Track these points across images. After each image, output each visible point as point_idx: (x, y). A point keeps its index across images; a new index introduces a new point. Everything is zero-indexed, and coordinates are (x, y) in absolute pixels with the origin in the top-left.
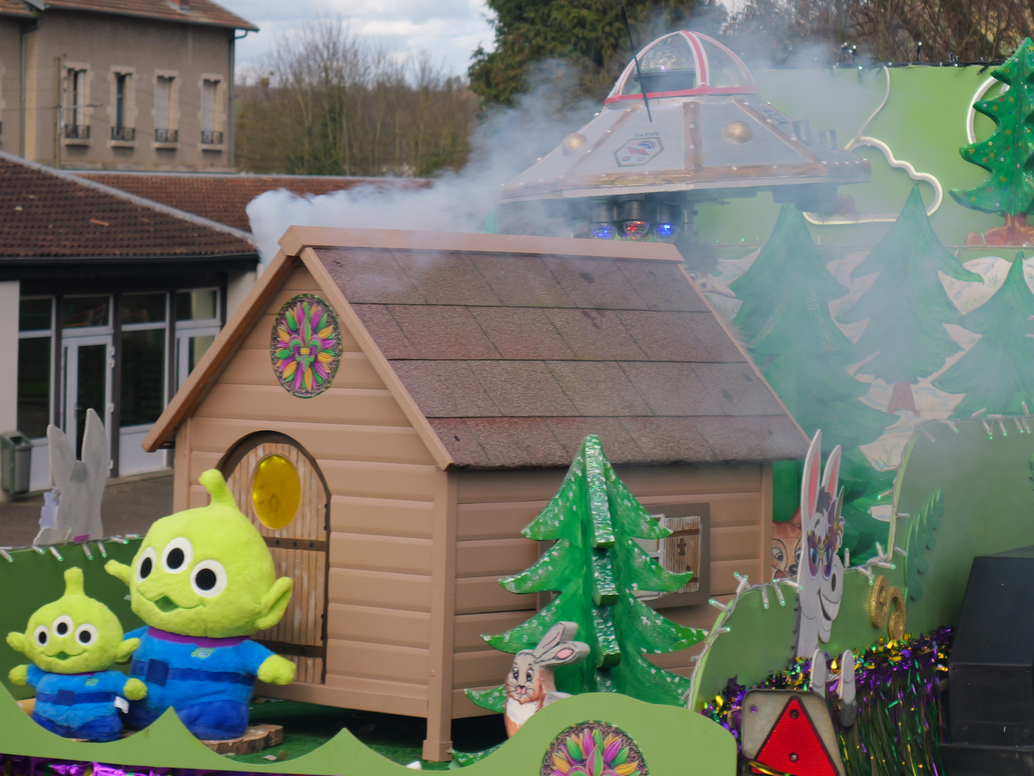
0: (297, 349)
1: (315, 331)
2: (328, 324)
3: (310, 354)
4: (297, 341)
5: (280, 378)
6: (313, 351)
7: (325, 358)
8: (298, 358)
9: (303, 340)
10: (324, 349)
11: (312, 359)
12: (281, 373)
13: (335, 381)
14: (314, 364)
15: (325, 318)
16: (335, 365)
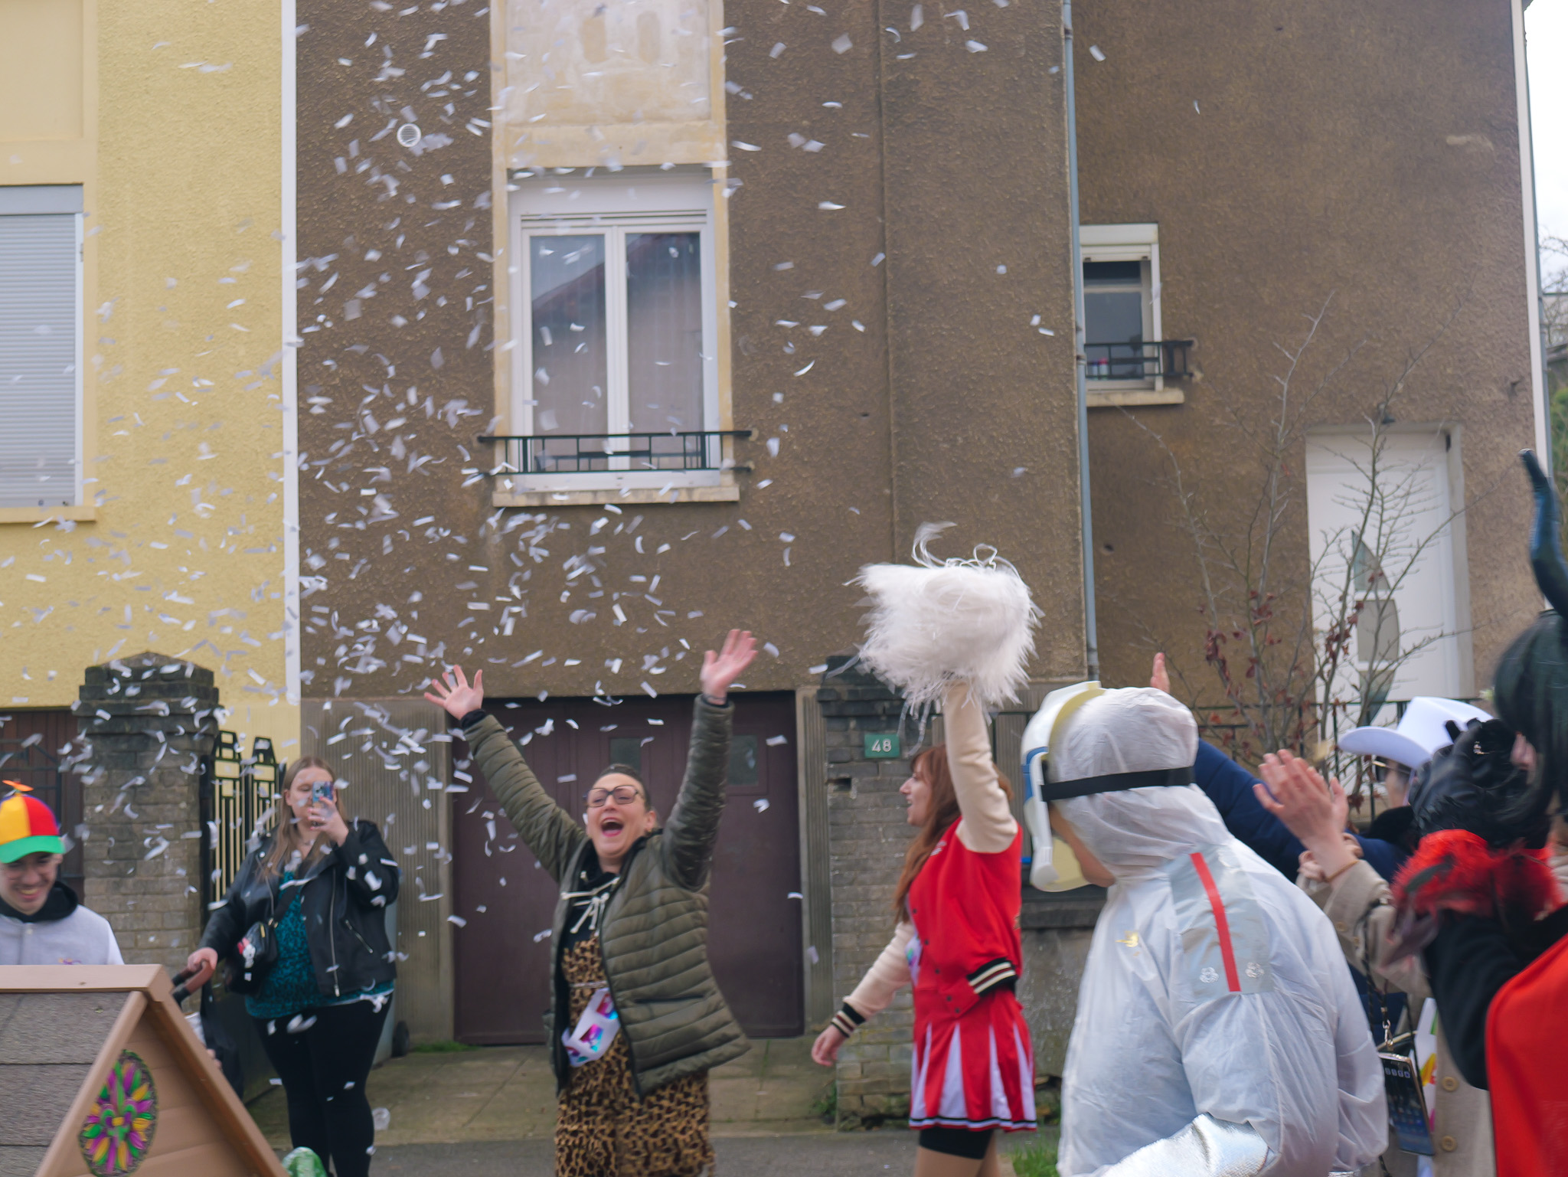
0: (109, 1121)
1: (128, 1093)
2: (143, 1081)
3: (124, 1125)
4: (110, 1111)
5: (90, 1163)
6: (128, 1118)
7: (140, 1124)
8: (111, 1132)
9: (116, 1108)
10: (140, 1113)
11: (126, 1129)
12: (91, 1156)
13: (152, 1149)
14: (130, 1136)
15: (138, 1075)
16: (151, 1131)
